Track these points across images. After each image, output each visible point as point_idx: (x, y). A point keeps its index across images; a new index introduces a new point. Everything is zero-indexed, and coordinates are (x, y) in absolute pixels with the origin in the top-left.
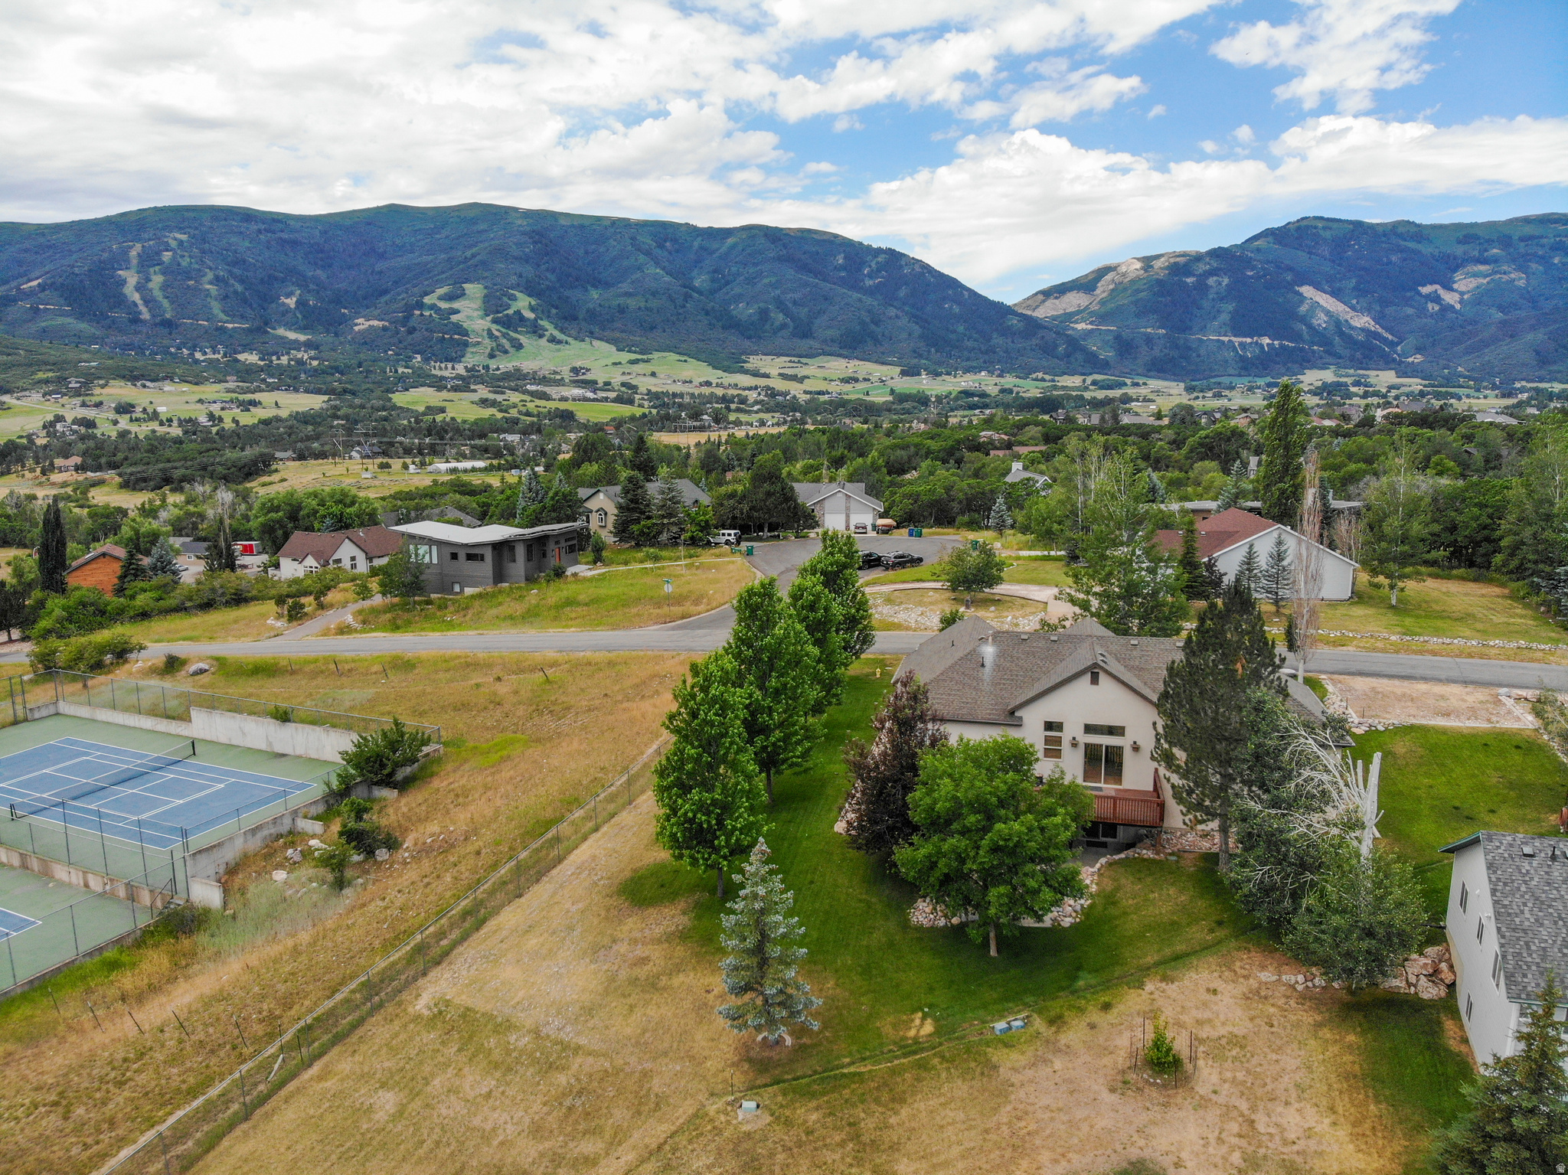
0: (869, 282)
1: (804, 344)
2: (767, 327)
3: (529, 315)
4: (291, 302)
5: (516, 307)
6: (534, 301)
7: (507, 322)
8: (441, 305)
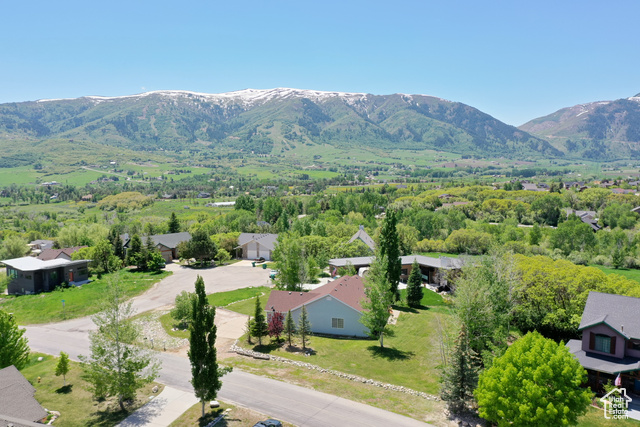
0: (449, 117)
1: (419, 144)
2: (402, 137)
3: (299, 134)
4: (205, 130)
5: (293, 130)
6: (302, 128)
7: (289, 137)
8: (263, 130)
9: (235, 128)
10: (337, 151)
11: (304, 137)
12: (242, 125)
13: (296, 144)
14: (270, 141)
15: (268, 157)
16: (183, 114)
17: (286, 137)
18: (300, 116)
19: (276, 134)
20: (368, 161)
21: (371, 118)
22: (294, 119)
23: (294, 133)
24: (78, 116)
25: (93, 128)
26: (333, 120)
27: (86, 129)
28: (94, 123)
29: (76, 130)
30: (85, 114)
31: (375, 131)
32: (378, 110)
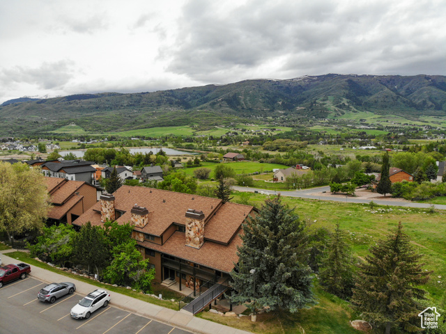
3: (347, 104)
4: (280, 103)
5: (343, 102)
6: (348, 100)
7: (340, 107)
8: (321, 102)
9: (300, 101)
10: (377, 116)
11: (351, 107)
12: (305, 99)
13: (345, 111)
14: (326, 109)
15: (326, 120)
16: (266, 93)
17: (337, 106)
18: (347, 92)
19: (330, 105)
20: (403, 123)
21: (401, 93)
22: (342, 94)
23: (344, 104)
24: (205, 97)
25: (214, 104)
26: (371, 95)
27: (210, 105)
28: (215, 101)
29: (205, 105)
30: (209, 95)
31: (404, 102)
32: (405, 87)
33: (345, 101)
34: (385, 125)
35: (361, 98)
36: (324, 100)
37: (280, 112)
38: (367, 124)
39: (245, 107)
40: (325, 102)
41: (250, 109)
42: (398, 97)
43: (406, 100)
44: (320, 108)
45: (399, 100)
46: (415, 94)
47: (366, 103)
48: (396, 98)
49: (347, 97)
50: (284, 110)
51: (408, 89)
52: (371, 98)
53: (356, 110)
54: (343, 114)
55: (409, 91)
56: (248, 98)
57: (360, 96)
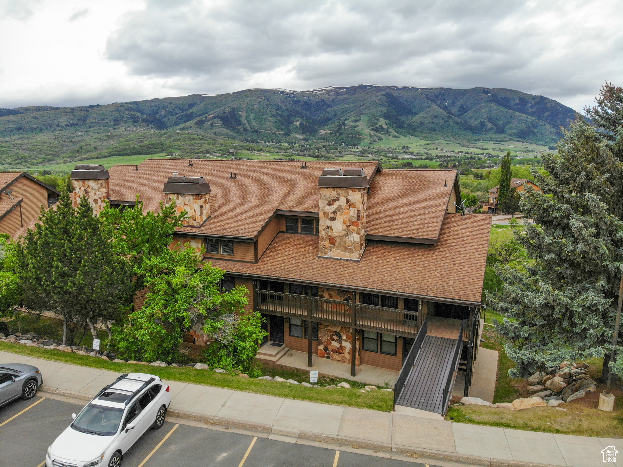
0: (530, 110)
1: (502, 136)
2: (484, 129)
3: (385, 127)
4: (298, 124)
5: (379, 124)
6: (387, 121)
7: (376, 130)
8: (352, 124)
9: (324, 122)
10: (424, 142)
11: (390, 130)
12: (330, 119)
13: (382, 136)
14: (359, 133)
15: (360, 148)
16: (278, 109)
17: (372, 130)
18: (385, 110)
19: (363, 128)
20: (456, 151)
21: (453, 112)
22: (379, 113)
23: (381, 126)
24: (188, 112)
25: (202, 122)
26: (415, 114)
27: (196, 123)
28: (203, 118)
29: (188, 124)
30: (193, 110)
31: (457, 123)
32: (459, 104)
33: (382, 122)
34: (434, 153)
35: (402, 118)
36: (355, 121)
37: (298, 136)
38: (412, 153)
39: (249, 128)
40: (357, 124)
41: (256, 131)
42: (449, 117)
43: (459, 120)
44: (350, 131)
45: (451, 122)
46: (470, 113)
47: (409, 125)
48: (446, 119)
49: (386, 117)
50: (303, 133)
51: (462, 106)
52: (416, 119)
53: (396, 134)
54: (381, 139)
55: (463, 110)
56: (252, 116)
57: (401, 115)
